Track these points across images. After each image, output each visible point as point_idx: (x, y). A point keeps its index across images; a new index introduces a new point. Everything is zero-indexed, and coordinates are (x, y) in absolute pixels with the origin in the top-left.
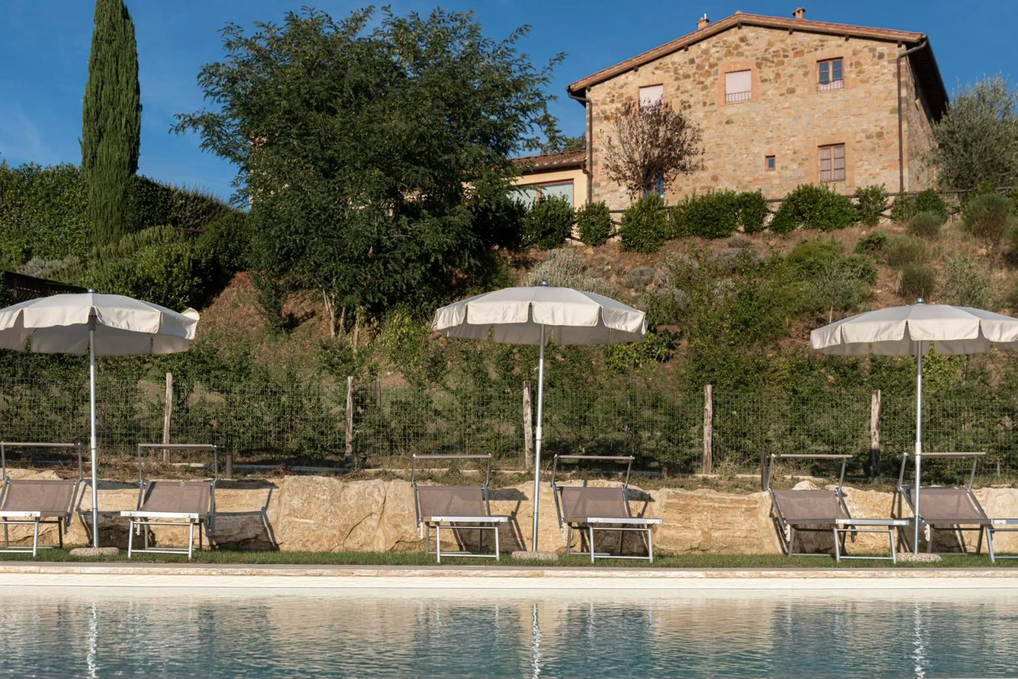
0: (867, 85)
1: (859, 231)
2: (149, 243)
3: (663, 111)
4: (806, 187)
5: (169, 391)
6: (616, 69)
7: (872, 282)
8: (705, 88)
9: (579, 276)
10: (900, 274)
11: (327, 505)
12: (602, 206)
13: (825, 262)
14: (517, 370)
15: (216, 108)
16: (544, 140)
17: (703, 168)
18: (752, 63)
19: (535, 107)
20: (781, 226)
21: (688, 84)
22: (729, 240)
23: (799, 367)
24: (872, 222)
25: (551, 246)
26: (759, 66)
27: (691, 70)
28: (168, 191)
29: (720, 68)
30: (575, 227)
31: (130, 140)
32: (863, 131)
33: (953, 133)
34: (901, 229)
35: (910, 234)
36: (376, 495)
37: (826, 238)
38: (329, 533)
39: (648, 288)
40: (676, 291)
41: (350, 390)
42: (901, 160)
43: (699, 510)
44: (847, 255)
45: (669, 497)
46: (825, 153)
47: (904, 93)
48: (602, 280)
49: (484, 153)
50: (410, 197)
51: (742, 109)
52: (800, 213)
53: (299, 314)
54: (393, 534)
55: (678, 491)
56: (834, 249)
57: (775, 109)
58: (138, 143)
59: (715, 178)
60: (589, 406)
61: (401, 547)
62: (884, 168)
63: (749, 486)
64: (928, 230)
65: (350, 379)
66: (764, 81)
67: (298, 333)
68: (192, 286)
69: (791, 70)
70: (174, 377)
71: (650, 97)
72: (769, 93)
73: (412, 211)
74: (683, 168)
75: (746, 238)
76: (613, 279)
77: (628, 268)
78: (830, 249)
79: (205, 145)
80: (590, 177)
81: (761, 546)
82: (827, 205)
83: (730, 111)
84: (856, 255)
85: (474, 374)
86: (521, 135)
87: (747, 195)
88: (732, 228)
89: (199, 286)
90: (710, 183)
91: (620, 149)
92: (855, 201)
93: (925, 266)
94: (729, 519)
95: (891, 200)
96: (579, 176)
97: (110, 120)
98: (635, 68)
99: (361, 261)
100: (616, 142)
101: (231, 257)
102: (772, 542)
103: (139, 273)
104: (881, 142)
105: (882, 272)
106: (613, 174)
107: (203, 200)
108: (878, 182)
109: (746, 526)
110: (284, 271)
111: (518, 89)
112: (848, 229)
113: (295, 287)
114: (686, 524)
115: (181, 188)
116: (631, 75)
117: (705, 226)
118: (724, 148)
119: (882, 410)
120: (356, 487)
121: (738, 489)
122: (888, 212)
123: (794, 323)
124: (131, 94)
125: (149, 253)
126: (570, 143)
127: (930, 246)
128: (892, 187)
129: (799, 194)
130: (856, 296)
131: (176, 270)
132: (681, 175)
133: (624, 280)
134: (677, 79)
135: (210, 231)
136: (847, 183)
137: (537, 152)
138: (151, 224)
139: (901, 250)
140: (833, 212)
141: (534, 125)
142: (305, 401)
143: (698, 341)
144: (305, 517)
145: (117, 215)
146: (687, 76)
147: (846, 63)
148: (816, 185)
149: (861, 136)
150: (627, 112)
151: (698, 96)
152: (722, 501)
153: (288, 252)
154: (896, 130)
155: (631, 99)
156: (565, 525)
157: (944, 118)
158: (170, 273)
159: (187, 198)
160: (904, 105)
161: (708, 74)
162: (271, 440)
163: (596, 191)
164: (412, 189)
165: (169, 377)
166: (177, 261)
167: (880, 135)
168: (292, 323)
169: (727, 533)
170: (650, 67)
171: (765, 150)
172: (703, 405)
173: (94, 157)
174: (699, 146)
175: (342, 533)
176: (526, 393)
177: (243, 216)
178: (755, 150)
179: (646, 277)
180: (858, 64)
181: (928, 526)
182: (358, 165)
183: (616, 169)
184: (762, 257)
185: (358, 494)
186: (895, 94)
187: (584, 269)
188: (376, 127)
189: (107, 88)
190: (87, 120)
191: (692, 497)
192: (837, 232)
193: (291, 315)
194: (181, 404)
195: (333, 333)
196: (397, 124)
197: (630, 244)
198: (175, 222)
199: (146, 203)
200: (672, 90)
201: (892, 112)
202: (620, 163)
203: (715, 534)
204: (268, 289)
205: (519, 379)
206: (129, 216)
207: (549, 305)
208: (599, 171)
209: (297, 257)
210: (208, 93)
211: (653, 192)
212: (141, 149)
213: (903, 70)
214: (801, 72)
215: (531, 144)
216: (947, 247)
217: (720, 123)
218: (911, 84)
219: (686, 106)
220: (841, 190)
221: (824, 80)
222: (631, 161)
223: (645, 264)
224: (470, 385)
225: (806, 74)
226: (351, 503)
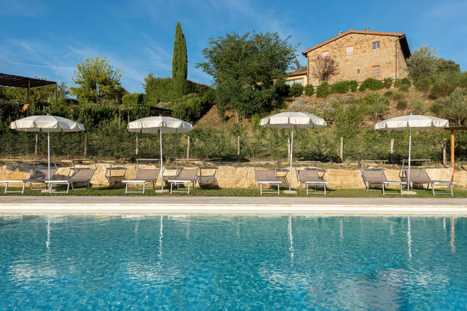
0: (387, 49)
1: (385, 90)
2: (190, 98)
3: (328, 58)
4: (369, 78)
5: (189, 141)
6: (316, 47)
7: (388, 105)
8: (340, 51)
9: (305, 105)
10: (397, 102)
11: (231, 175)
12: (311, 85)
13: (375, 99)
14: (286, 134)
15: (207, 61)
16: (296, 67)
17: (340, 74)
18: (354, 44)
19: (293, 58)
20: (362, 89)
21: (335, 51)
22: (347, 93)
23: (369, 131)
24: (389, 87)
25: (297, 96)
26: (356, 45)
27: (336, 46)
28: (195, 84)
29: (345, 46)
30: (304, 91)
31: (185, 70)
32: (386, 62)
33: (413, 61)
34: (397, 89)
35: (399, 91)
36: (245, 171)
37: (375, 92)
38: (231, 182)
39: (324, 108)
40: (332, 108)
41: (239, 140)
42: (396, 70)
43: (340, 175)
44: (381, 97)
45: (330, 172)
46: (374, 69)
47: (397, 51)
48: (311, 105)
49: (279, 71)
50: (259, 84)
51: (351, 57)
52: (367, 86)
53: (230, 116)
54: (250, 183)
55: (333, 170)
56: (377, 96)
57: (360, 57)
58: (187, 71)
59: (343, 76)
60: (307, 144)
61: (252, 186)
62: (391, 72)
63: (354, 167)
64: (405, 89)
65: (239, 137)
66: (357, 49)
67: (229, 121)
68: (201, 109)
69: (365, 45)
70: (190, 137)
71: (325, 54)
72: (359, 52)
73: (259, 88)
74: (334, 74)
75: (352, 93)
76: (314, 105)
77: (318, 102)
78: (376, 96)
79: (204, 71)
80: (308, 77)
81: (358, 186)
82: (375, 83)
83: (347, 58)
84: (384, 97)
85: (274, 135)
86: (289, 65)
87: (352, 81)
88: (348, 90)
89: (203, 109)
90: (341, 78)
91: (316, 69)
92: (383, 82)
93: (404, 100)
94: (348, 178)
95: (394, 81)
96: (305, 77)
97: (179, 65)
98: (321, 47)
99: (246, 102)
100: (315, 67)
101: (211, 101)
102: (361, 185)
103: (187, 106)
104: (391, 65)
105: (391, 102)
106: (314, 76)
107: (204, 86)
108: (390, 76)
109: (353, 180)
110: (225, 105)
111: (288, 53)
112: (381, 90)
113: (228, 109)
114: (335, 179)
115: (198, 83)
116: (320, 49)
117: (340, 90)
118: (345, 68)
119: (394, 144)
120: (239, 169)
121: (351, 169)
122: (393, 85)
123: (366, 117)
124: (185, 58)
125: (190, 100)
126: (303, 68)
127: (405, 94)
128: (394, 78)
129: (367, 80)
130: (384, 109)
131: (197, 105)
132: (333, 76)
133: (317, 105)
134: (332, 49)
135: (206, 94)
136: (380, 76)
137: (294, 71)
138: (191, 93)
139: (397, 95)
140: (377, 85)
141: (293, 63)
142: (226, 143)
143: (338, 123)
144: (225, 178)
145: (182, 90)
146: (335, 48)
147: (381, 43)
148: (372, 78)
149: (385, 63)
150: (318, 59)
151: (338, 54)
152: (346, 173)
153: (226, 100)
154: (395, 61)
155: (319, 55)
156: (299, 182)
157: (410, 57)
158: (195, 106)
159: (200, 85)
160: (397, 54)
161: (341, 47)
162: (217, 153)
163: (310, 81)
164: (260, 81)
165: (188, 137)
166: (197, 103)
167: (390, 63)
168: (227, 118)
169: (348, 182)
170: (325, 46)
171: (357, 68)
172: (340, 143)
173: (175, 75)
174: (338, 68)
175: (235, 182)
176: (289, 140)
177: (214, 90)
178: (354, 68)
179: (323, 105)
180: (384, 43)
181: (411, 182)
182: (244, 75)
183: (315, 75)
184: (356, 98)
185: (240, 171)
186: (395, 51)
187: (306, 102)
188: (249, 65)
189: (179, 56)
190: (173, 65)
191: (337, 172)
192: (378, 91)
193: (227, 116)
194: (192, 145)
195: (238, 121)
196: (255, 64)
197: (318, 96)
198: (197, 92)
199: (189, 87)
200: (331, 52)
201: (394, 56)
202: (316, 73)
203: (344, 183)
204: (221, 110)
205: (287, 136)
206: (185, 90)
207: (294, 118)
208: (310, 75)
209: (228, 101)
210: (205, 57)
211: (325, 81)
212: (188, 73)
213: (397, 44)
214: (368, 46)
215: (293, 68)
216: (411, 94)
217: (344, 61)
218: (400, 48)
219: (335, 57)
220: (379, 79)
221: (374, 48)
222: (319, 73)
223: (323, 101)
224: (273, 138)
225: (369, 47)
226: (238, 174)
